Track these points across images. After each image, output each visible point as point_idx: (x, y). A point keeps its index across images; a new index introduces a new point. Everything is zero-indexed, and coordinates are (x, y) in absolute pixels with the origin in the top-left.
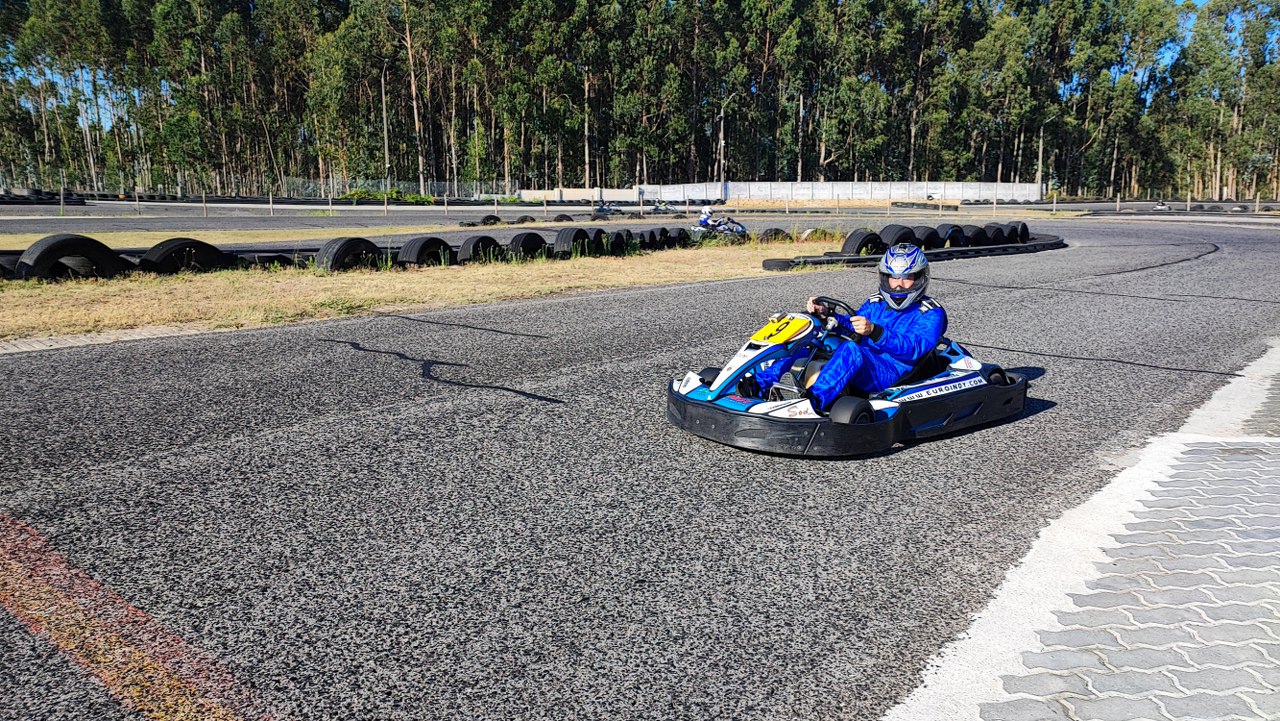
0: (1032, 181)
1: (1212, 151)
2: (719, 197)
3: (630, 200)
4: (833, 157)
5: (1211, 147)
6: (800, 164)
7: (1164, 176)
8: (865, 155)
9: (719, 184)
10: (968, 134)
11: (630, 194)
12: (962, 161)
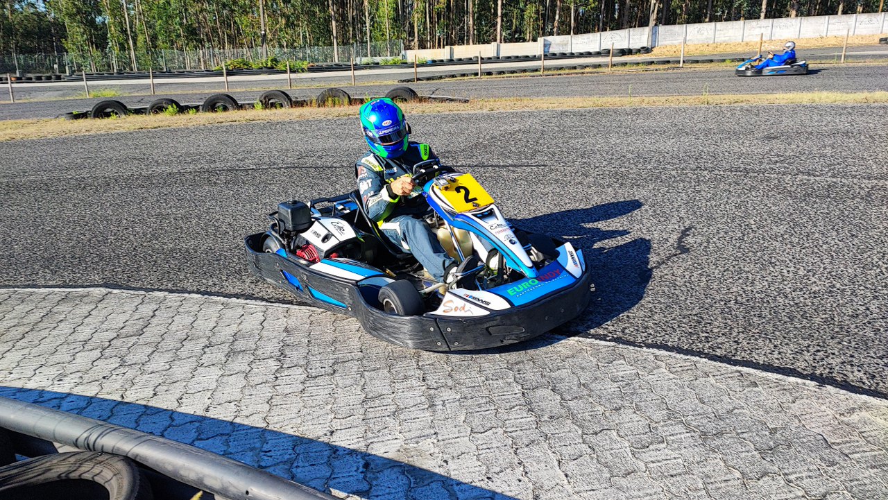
2: (645, 45)
9: (646, 30)
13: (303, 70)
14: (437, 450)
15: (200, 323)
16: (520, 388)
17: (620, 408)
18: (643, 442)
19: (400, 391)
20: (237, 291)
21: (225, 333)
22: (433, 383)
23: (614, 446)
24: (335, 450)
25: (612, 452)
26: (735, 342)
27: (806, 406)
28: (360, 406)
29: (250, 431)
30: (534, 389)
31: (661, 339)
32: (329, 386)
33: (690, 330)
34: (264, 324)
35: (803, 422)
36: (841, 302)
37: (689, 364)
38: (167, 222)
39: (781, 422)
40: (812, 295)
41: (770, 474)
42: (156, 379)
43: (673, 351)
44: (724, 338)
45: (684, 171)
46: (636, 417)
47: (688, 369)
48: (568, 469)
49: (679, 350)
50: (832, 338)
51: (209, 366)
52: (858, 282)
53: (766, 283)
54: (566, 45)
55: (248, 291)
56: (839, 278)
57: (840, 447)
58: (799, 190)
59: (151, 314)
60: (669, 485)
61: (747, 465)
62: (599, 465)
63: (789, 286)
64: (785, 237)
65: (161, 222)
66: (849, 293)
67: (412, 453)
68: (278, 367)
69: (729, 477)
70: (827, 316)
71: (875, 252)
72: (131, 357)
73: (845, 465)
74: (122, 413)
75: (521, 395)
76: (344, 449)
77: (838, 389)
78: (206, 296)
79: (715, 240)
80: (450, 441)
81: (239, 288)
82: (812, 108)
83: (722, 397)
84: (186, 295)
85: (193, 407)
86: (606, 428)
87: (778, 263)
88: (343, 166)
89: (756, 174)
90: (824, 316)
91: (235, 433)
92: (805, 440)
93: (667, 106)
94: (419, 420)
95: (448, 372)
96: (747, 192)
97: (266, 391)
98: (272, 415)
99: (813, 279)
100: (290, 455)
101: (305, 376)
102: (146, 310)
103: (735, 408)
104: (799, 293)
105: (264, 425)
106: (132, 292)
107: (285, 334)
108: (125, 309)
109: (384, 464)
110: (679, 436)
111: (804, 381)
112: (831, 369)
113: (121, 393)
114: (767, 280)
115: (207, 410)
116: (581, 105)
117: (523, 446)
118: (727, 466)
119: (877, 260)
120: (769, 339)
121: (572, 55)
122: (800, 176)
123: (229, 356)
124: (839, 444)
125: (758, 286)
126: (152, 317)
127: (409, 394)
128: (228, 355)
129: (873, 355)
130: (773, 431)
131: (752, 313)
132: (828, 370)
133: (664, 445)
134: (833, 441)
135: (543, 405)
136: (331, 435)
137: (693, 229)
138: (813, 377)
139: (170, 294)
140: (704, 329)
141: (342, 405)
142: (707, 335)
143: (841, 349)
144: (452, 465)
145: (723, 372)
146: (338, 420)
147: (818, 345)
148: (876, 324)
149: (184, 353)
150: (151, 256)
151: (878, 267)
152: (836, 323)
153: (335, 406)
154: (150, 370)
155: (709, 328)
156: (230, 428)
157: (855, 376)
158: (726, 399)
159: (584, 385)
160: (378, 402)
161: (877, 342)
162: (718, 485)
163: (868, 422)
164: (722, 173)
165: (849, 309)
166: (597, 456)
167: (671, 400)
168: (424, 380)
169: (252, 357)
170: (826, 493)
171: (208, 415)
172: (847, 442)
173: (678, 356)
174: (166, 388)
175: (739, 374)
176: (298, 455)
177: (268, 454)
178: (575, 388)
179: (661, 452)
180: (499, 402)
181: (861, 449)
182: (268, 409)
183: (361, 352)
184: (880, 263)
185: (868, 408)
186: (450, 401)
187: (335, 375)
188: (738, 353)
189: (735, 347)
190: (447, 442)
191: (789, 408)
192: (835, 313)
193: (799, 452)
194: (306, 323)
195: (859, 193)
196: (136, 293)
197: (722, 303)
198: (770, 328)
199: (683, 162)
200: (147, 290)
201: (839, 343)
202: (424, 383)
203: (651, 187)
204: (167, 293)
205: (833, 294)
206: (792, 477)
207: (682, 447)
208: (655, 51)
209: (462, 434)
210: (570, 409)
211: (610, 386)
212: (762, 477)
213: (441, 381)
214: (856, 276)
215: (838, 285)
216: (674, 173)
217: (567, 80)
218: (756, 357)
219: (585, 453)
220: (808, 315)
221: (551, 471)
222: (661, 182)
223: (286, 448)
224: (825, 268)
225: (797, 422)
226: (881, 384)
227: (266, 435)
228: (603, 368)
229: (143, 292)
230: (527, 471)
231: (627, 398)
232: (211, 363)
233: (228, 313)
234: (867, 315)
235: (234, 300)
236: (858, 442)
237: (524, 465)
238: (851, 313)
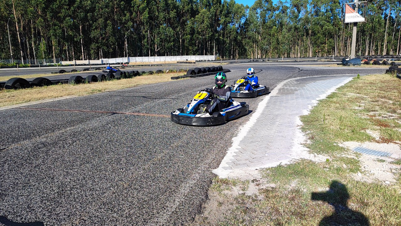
0: (213, 55)
1: (255, 46)
3: (99, 63)
4: (159, 49)
5: (255, 44)
6: (150, 51)
7: (244, 52)
8: (168, 48)
9: (127, 58)
10: (195, 42)
11: (99, 62)
12: (194, 50)
13: (28, 67)
54: (107, 61)
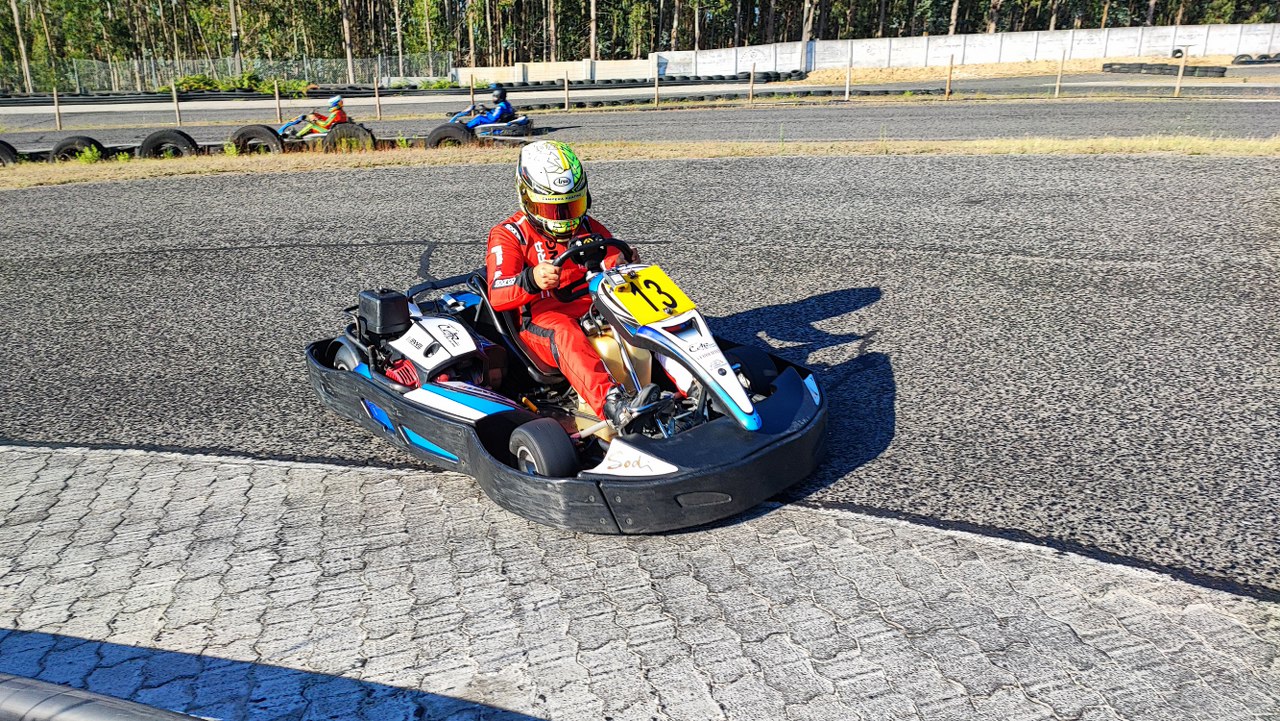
2: (797, 68)
3: (638, 77)
9: (799, 46)
13: (300, 95)
14: (528, 680)
15: (143, 497)
16: (648, 576)
17: (793, 601)
18: (828, 650)
19: (469, 590)
20: (203, 442)
21: (186, 512)
22: (518, 576)
23: (789, 658)
24: (368, 690)
25: (785, 666)
26: (944, 494)
27: (1044, 584)
28: (407, 617)
29: (229, 669)
30: (667, 577)
31: (844, 494)
32: (357, 588)
33: (883, 480)
34: (251, 494)
35: (1042, 607)
36: (1078, 432)
37: (884, 529)
38: (85, 333)
39: (1012, 608)
40: (1040, 424)
41: (1004, 687)
42: (71, 591)
43: (861, 513)
44: (929, 489)
45: (862, 250)
46: (816, 613)
47: (883, 538)
48: (724, 697)
49: (870, 510)
50: (1071, 485)
51: (159, 567)
52: (1099, 403)
53: (979, 409)
54: (689, 64)
55: (224, 442)
56: (1074, 399)
57: (1094, 641)
58: (1013, 276)
59: (62, 484)
60: (868, 711)
61: (973, 674)
62: (768, 689)
63: (1009, 412)
64: (1000, 342)
65: (75, 334)
66: (1088, 420)
67: (491, 688)
68: (275, 562)
69: (949, 693)
70: (1061, 453)
71: (1118, 361)
72: (30, 557)
73: (1104, 668)
74: (16, 650)
75: (649, 587)
76: (385, 688)
77: (1084, 557)
78: (153, 453)
79: (908, 347)
80: (547, 665)
81: (208, 437)
82: (1022, 161)
83: (932, 576)
84: (119, 452)
85: (135, 634)
86: (775, 631)
87: (992, 380)
88: (367, 243)
89: (956, 254)
90: (1057, 454)
91: (204, 673)
92: (1047, 634)
93: (833, 155)
94: (500, 634)
95: (540, 558)
96: (946, 279)
97: (255, 602)
98: (265, 640)
99: (1040, 402)
100: (296, 703)
101: (319, 573)
102: (54, 477)
103: (950, 592)
104: (1024, 422)
105: (253, 658)
106: (29, 449)
107: (285, 509)
108: (18, 477)
109: (448, 708)
110: (877, 637)
111: (1038, 547)
112: (1072, 529)
113: (13, 616)
114: (980, 405)
115: (158, 638)
116: (714, 153)
117: (657, 666)
118: (946, 678)
119: (1121, 373)
120: (989, 488)
121: (697, 81)
122: (1014, 257)
123: (193, 549)
124: (1092, 637)
125: (969, 413)
126: (62, 490)
127: (483, 594)
128: (190, 547)
129: (1126, 507)
130: (1003, 622)
131: (964, 453)
132: (1068, 531)
133: (858, 652)
134: (1084, 633)
135: (684, 601)
136: (363, 666)
137: (879, 333)
138: (1050, 542)
139: (93, 451)
140: (902, 477)
141: (380, 616)
142: (905, 486)
143: (1083, 500)
144: (552, 702)
145: (930, 539)
146: (374, 642)
147: (1053, 496)
148: (1126, 464)
149: (117, 546)
150: (60, 389)
151: (1123, 382)
152: (1074, 463)
153: (368, 619)
154: (61, 576)
155: (908, 477)
156: (197, 666)
157: (1105, 537)
158: (937, 578)
159: (740, 569)
160: (435, 608)
161: (1130, 489)
162: (936, 707)
163: (1128, 603)
164: (912, 251)
165: (1089, 442)
166: (765, 674)
167: (863, 583)
168: (504, 572)
169: (231, 549)
170: (1082, 710)
171: (159, 645)
172: (1103, 634)
173: (869, 518)
174: (88, 605)
175: (952, 542)
176: (310, 702)
177: (261, 704)
178: (728, 573)
179: (854, 662)
180: (618, 600)
181: (1122, 643)
182: (260, 630)
183: (406, 532)
184: (1126, 377)
185: (1127, 584)
186: (545, 603)
187: (367, 570)
188: (949, 511)
189: (944, 502)
190: (542, 666)
191: (1021, 588)
192: (1072, 449)
193: (1041, 651)
194: (318, 490)
195: (1091, 280)
196: (36, 450)
197: (924, 439)
198: (987, 472)
199: (858, 236)
200: (54, 445)
201: (1081, 492)
202: (504, 577)
203: (817, 273)
204: (86, 450)
205: (1069, 422)
206: (1034, 689)
207: (882, 652)
208: (812, 76)
209: (564, 653)
210: (722, 606)
211: (776, 568)
212: (994, 691)
213: (530, 572)
214: (1095, 396)
215: (1073, 410)
216: (847, 252)
217: (692, 116)
218: (973, 515)
219: (747, 670)
220: (1036, 452)
221: (700, 703)
222: (830, 265)
223: (289, 693)
224: (1054, 386)
225: (1034, 607)
226: (1140, 548)
227: (257, 672)
228: (766, 541)
229: (47, 450)
230: (664, 702)
231: (802, 585)
232: (163, 562)
233: (190, 479)
234: (1114, 451)
235: (199, 457)
236: (1117, 632)
237: (660, 695)
238: (1092, 449)
